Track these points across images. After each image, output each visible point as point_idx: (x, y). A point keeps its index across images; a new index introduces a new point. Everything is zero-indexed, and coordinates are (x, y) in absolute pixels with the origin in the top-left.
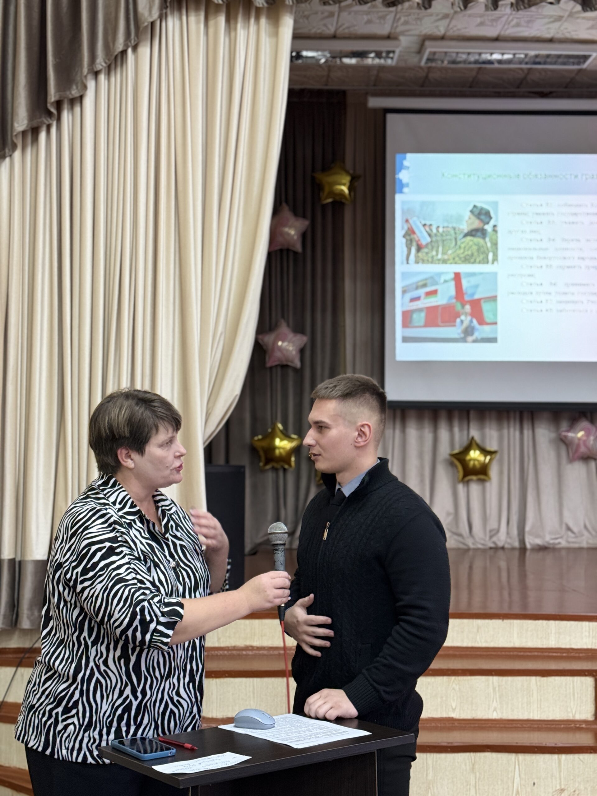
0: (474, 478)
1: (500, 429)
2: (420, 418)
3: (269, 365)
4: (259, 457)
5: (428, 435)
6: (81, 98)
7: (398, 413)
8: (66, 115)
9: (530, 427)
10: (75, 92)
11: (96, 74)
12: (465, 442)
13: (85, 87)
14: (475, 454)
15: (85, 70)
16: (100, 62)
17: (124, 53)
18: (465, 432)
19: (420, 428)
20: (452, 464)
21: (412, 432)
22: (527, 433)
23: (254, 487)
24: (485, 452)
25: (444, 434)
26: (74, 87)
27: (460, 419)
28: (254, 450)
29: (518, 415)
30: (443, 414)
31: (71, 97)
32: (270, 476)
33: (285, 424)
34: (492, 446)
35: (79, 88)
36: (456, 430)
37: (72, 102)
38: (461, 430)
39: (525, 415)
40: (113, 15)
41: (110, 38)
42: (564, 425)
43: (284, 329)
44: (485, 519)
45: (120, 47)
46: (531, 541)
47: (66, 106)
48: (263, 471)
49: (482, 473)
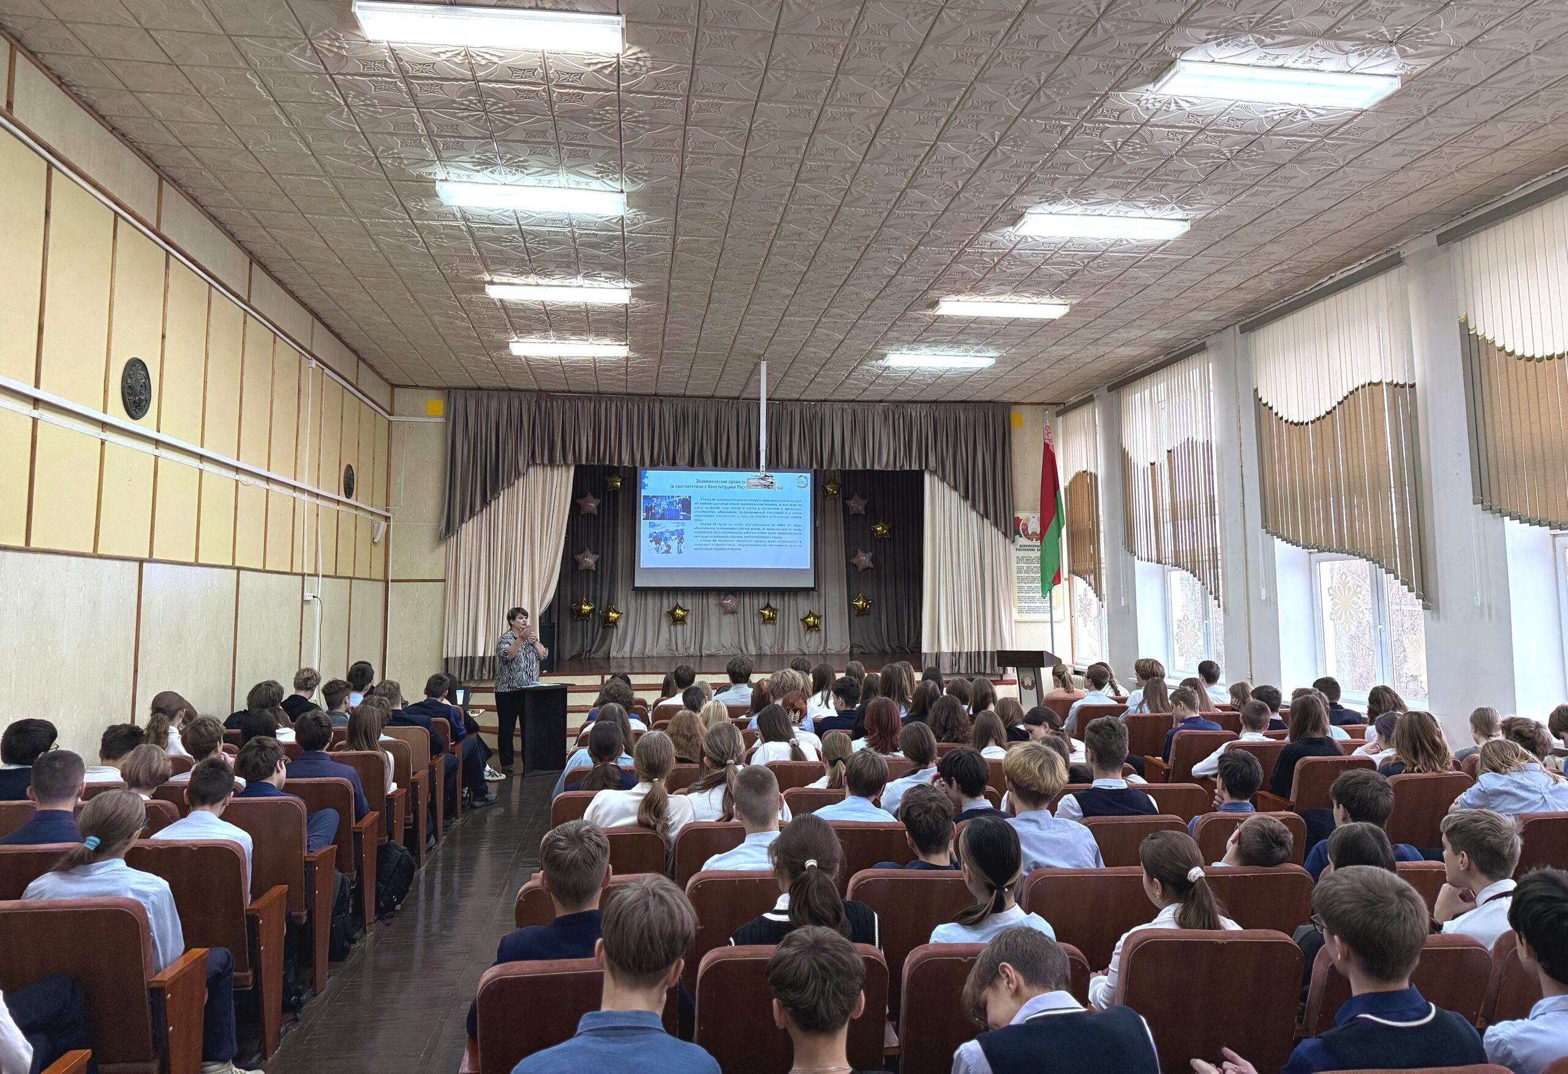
0: (679, 623)
1: (692, 599)
2: (654, 595)
3: (580, 568)
4: (575, 614)
5: (658, 602)
6: (498, 497)
7: (643, 593)
9: (706, 599)
11: (504, 489)
12: (676, 606)
13: (500, 494)
14: (679, 612)
15: (500, 489)
16: (505, 486)
17: (514, 482)
18: (676, 601)
19: (654, 598)
20: (669, 616)
21: (650, 601)
22: (705, 601)
23: (572, 629)
24: (683, 610)
25: (665, 602)
26: (496, 494)
27: (673, 595)
28: (572, 611)
29: (701, 593)
30: (665, 593)
31: (495, 498)
32: (580, 623)
33: (588, 598)
34: (688, 607)
35: (498, 494)
36: (671, 600)
38: (673, 600)
39: (704, 593)
40: (510, 470)
41: (509, 476)
42: (722, 598)
43: (588, 552)
44: (684, 643)
46: (704, 652)
47: (493, 500)
48: (576, 621)
49: (682, 620)
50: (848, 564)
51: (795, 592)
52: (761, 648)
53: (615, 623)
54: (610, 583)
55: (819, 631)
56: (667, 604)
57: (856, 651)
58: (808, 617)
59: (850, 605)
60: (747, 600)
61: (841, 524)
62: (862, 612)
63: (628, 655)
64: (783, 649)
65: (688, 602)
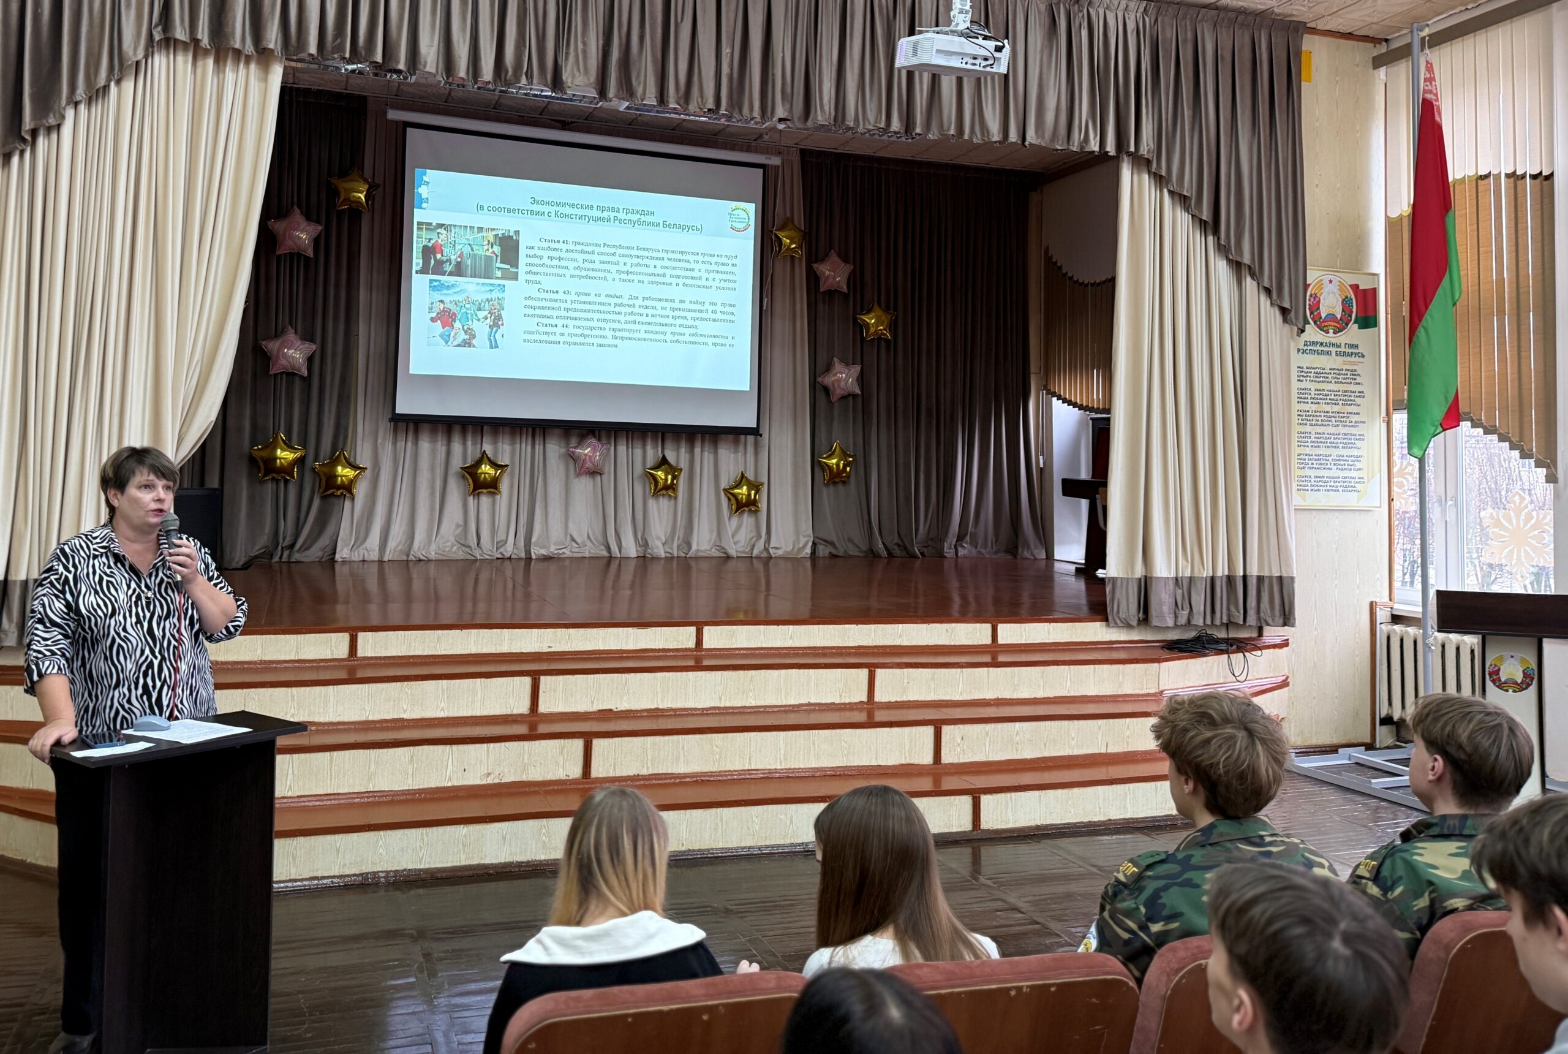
0: (485, 491)
1: (513, 444)
2: (435, 431)
3: (274, 370)
4: (259, 468)
5: (441, 448)
6: (59, 126)
7: (411, 426)
8: (41, 141)
9: (542, 442)
10: (52, 121)
11: (76, 104)
12: (479, 455)
13: (63, 117)
14: (486, 469)
15: (64, 102)
16: (81, 92)
17: (106, 88)
18: (479, 446)
19: (433, 441)
20: (463, 477)
21: (425, 445)
22: (538, 447)
23: (252, 499)
24: (494, 465)
25: (457, 447)
26: (52, 116)
27: (474, 433)
28: (252, 460)
29: (530, 430)
30: (457, 428)
31: (47, 125)
32: (269, 487)
33: (288, 432)
34: (504, 460)
35: (57, 116)
36: (469, 443)
37: (49, 130)
38: (474, 444)
39: (538, 431)
40: (96, 49)
41: (92, 72)
42: (574, 441)
43: (291, 336)
44: (493, 531)
45: (102, 82)
46: (536, 551)
47: (42, 132)
48: (262, 482)
49: (492, 486)
50: (813, 384)
51: (714, 435)
52: (646, 544)
53: (348, 488)
54: (339, 408)
55: (756, 512)
56: (462, 451)
57: (823, 551)
58: (738, 485)
59: (816, 464)
60: (622, 449)
61: (802, 307)
62: (836, 478)
63: (374, 556)
64: (690, 548)
65: (504, 450)
